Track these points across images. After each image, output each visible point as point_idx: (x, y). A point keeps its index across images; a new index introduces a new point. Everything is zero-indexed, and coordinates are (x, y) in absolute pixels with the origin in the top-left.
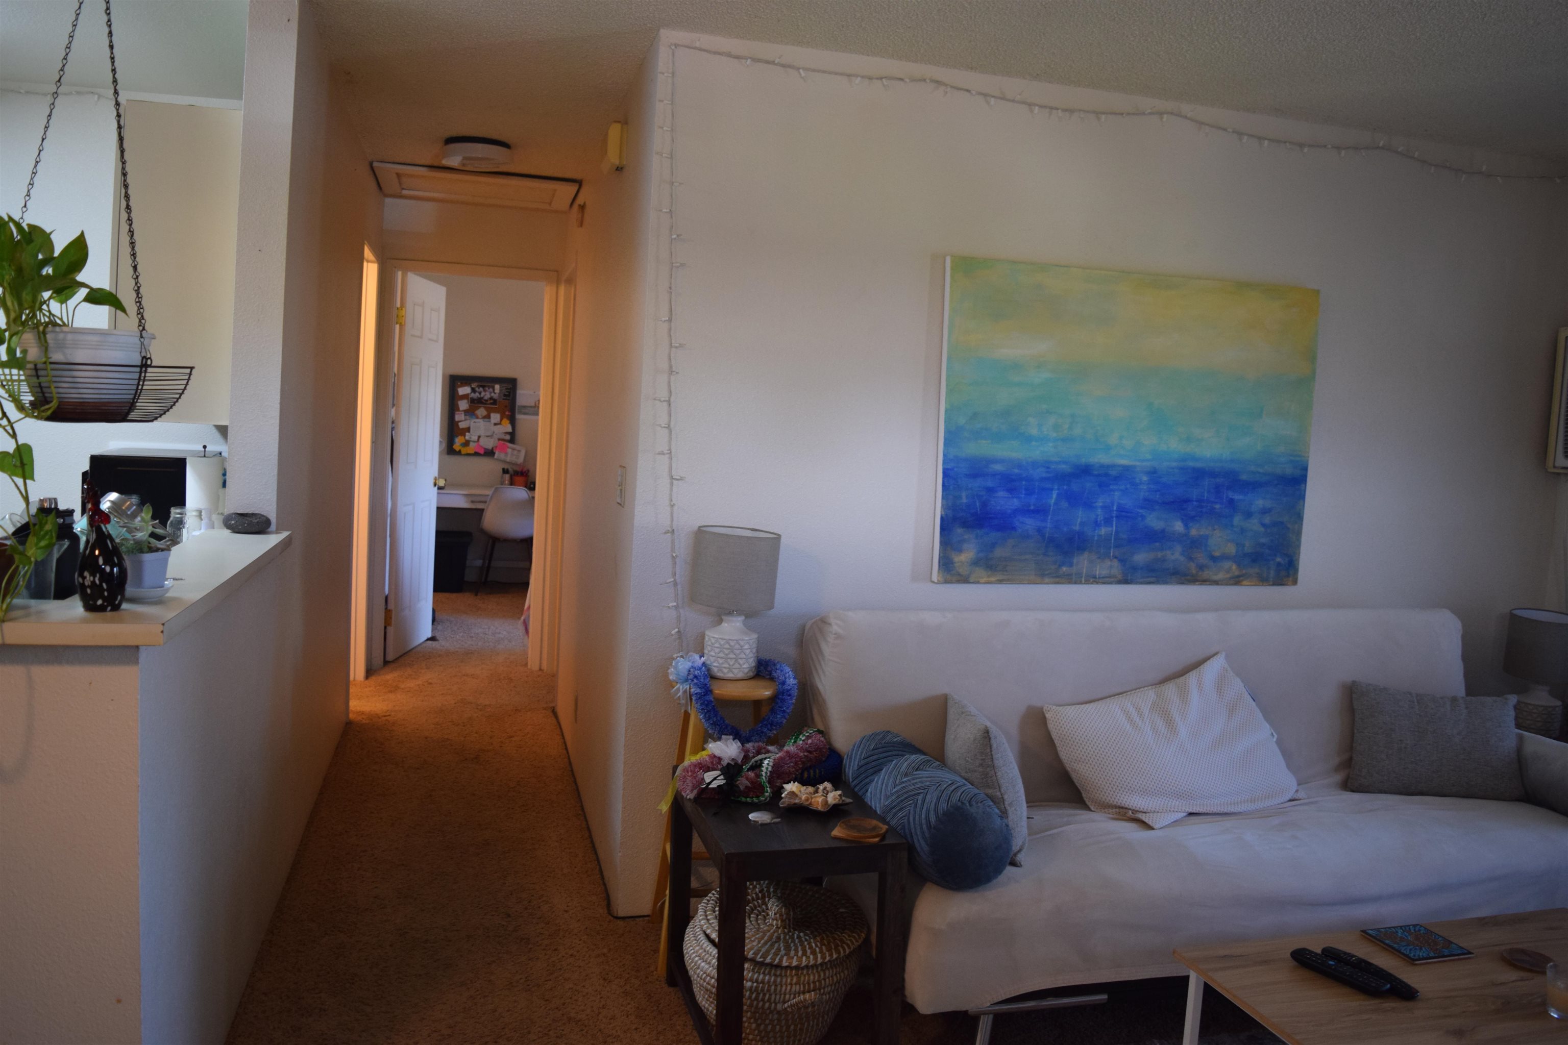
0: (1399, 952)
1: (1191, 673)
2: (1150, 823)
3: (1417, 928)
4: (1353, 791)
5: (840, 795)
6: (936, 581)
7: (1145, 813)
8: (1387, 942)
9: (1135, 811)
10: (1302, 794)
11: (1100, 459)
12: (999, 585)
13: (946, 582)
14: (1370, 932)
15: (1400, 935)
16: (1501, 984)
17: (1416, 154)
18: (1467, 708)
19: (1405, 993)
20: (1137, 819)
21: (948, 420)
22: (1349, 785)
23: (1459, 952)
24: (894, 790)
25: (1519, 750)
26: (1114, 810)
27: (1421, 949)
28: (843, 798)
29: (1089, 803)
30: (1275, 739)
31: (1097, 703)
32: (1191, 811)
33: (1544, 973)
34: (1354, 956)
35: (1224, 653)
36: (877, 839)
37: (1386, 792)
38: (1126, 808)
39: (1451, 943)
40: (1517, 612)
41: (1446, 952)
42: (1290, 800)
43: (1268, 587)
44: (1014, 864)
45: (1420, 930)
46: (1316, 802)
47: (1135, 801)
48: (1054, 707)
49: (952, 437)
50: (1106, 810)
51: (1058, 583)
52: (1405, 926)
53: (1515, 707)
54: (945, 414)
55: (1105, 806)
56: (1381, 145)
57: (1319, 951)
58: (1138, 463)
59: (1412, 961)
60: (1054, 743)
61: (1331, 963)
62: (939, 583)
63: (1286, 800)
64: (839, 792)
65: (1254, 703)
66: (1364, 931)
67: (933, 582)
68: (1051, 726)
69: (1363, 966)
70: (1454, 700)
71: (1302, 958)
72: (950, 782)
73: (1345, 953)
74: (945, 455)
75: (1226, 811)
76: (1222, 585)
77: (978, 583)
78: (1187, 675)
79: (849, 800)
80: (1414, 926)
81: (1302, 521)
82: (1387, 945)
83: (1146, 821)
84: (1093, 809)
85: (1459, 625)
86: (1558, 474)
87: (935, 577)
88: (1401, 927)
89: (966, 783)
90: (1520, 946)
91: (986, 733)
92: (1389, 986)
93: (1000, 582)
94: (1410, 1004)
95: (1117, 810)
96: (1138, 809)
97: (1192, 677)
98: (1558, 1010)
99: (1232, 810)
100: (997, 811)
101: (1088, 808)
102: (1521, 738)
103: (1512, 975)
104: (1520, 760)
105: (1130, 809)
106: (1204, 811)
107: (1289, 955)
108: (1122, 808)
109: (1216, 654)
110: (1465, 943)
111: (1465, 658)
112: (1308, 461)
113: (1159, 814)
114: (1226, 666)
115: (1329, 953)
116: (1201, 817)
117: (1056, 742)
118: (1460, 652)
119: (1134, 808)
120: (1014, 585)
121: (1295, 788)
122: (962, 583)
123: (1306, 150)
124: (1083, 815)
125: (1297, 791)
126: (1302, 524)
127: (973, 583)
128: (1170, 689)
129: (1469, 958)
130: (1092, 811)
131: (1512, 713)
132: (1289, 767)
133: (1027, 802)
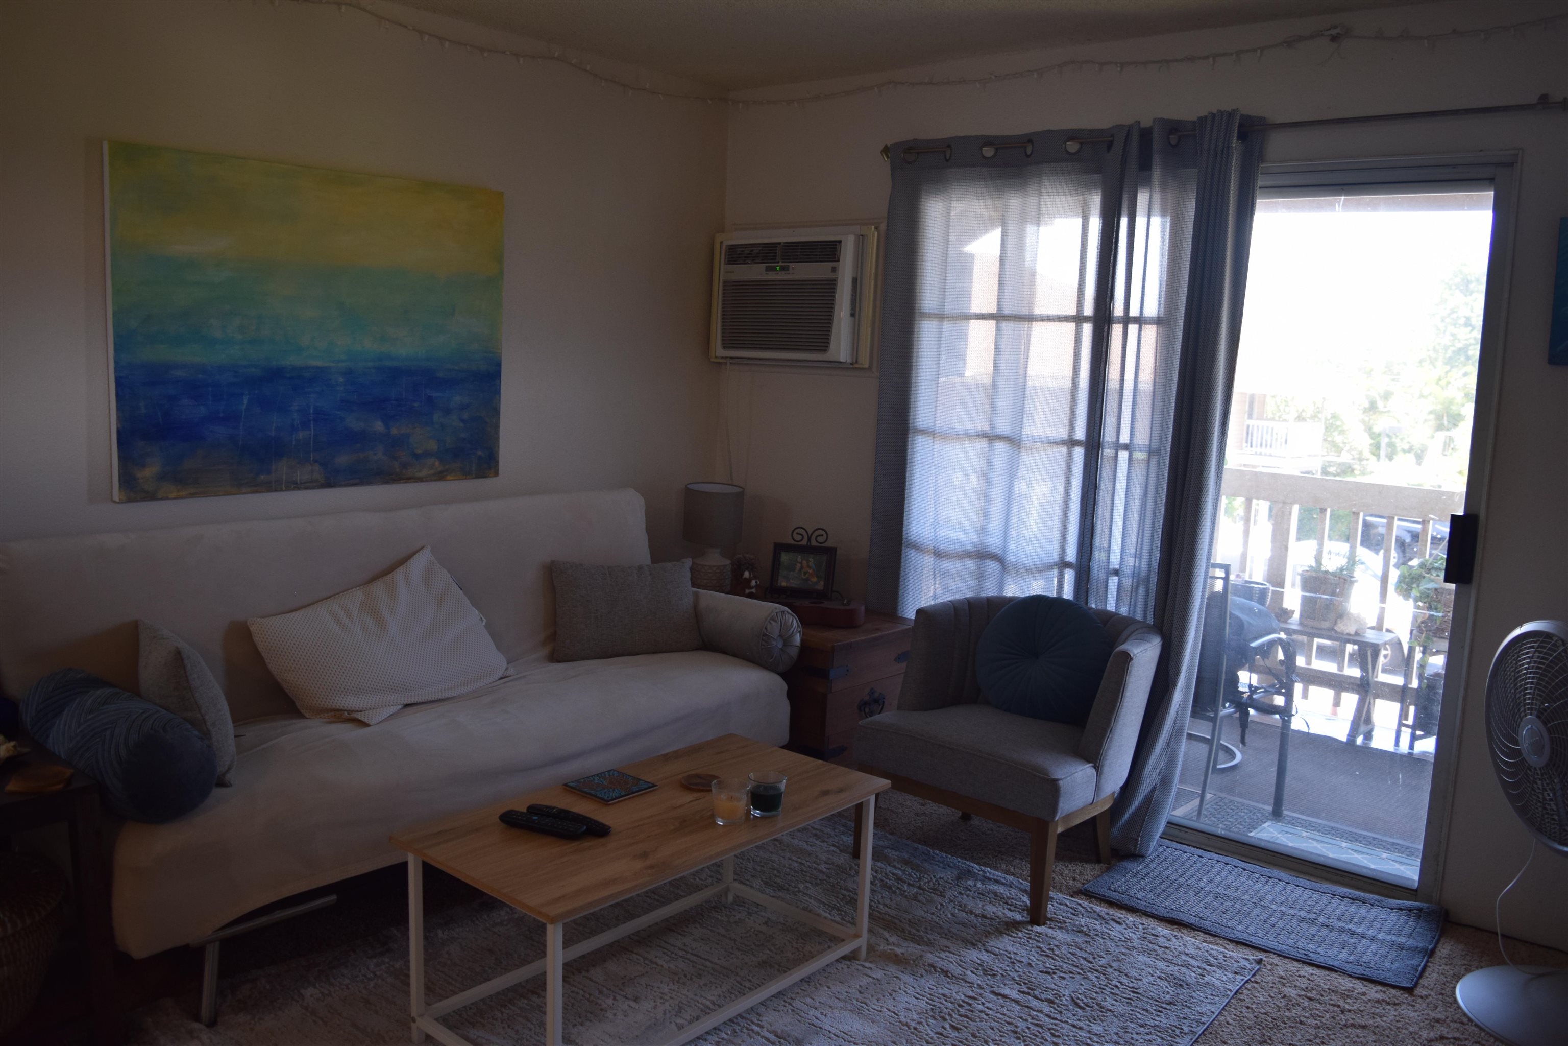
0: (595, 796)
1: (398, 570)
2: (366, 720)
3: (611, 773)
4: (559, 662)
5: (15, 746)
6: (118, 500)
7: (361, 711)
8: (586, 790)
9: (350, 712)
10: (511, 671)
11: (292, 360)
12: (192, 500)
13: (129, 500)
14: (571, 784)
15: (596, 781)
16: (678, 807)
17: (588, 68)
18: (651, 574)
19: (599, 831)
20: (352, 719)
21: (116, 326)
22: (555, 657)
23: (646, 786)
24: (78, 731)
25: (696, 606)
26: (330, 714)
27: (614, 790)
28: (19, 749)
29: (303, 711)
30: (484, 624)
31: (304, 609)
32: (406, 702)
33: (710, 791)
34: (555, 808)
35: (429, 548)
36: (60, 786)
37: (587, 659)
38: (342, 710)
39: (640, 780)
40: (690, 487)
41: (635, 788)
42: (501, 678)
43: (472, 480)
44: (222, 784)
45: (613, 775)
46: (524, 677)
47: (350, 702)
48: (258, 619)
49: (123, 342)
50: (322, 715)
51: (257, 492)
52: (601, 774)
53: (691, 569)
54: (114, 316)
55: (320, 711)
56: (556, 54)
57: (525, 811)
58: (332, 364)
59: (606, 802)
60: (262, 658)
61: (535, 818)
62: (121, 502)
63: (497, 679)
64: (12, 743)
65: (461, 592)
66: (566, 785)
67: (115, 502)
68: (257, 639)
69: (564, 815)
70: (640, 568)
71: (511, 820)
72: (141, 711)
73: (547, 807)
74: (116, 362)
75: (440, 697)
76: (427, 481)
77: (167, 498)
78: (394, 572)
79: (26, 750)
80: (609, 771)
81: (499, 415)
82: (585, 792)
83: (362, 719)
84: (308, 716)
85: (642, 501)
86: (720, 363)
87: (116, 496)
88: (598, 775)
89: (159, 709)
90: (694, 772)
91: (178, 655)
92: (585, 828)
93: (192, 496)
94: (602, 840)
95: (333, 713)
96: (353, 709)
97: (399, 574)
98: (723, 818)
99: (447, 696)
100: (196, 733)
101: (301, 716)
102: (696, 595)
103: (688, 797)
104: (697, 614)
105: (345, 710)
106: (420, 700)
107: (498, 820)
108: (338, 710)
109: (422, 548)
110: (650, 779)
111: (649, 530)
112: (501, 357)
113: (374, 711)
114: (433, 558)
115: (533, 809)
116: (415, 707)
117: (263, 654)
118: (644, 526)
119: (349, 708)
120: (208, 498)
121: (505, 665)
122: (149, 500)
123: (486, 54)
124: (299, 723)
125: (507, 669)
126: (499, 418)
127: (162, 499)
128: (378, 588)
129: (653, 790)
130: (306, 718)
131: (689, 574)
132: (499, 648)
133: (234, 722)
